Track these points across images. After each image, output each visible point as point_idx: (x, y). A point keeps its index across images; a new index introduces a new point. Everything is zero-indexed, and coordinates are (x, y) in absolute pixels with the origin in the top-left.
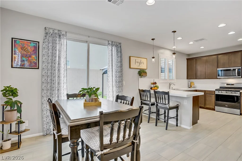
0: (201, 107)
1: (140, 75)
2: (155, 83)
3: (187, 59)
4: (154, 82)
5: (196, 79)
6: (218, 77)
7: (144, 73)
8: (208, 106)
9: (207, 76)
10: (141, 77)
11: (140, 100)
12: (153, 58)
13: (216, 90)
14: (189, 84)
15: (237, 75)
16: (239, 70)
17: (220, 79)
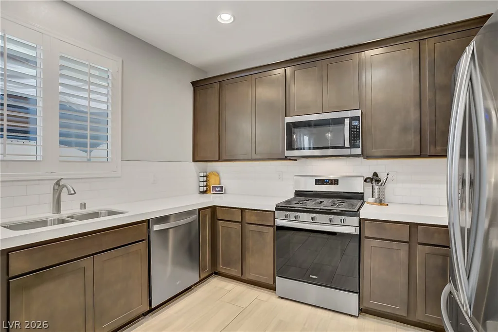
3: (195, 84)
5: (220, 159)
6: (288, 153)
8: (251, 276)
9: (253, 146)
13: (279, 208)
14: (202, 179)
15: (347, 145)
16: (355, 123)
17: (296, 160)
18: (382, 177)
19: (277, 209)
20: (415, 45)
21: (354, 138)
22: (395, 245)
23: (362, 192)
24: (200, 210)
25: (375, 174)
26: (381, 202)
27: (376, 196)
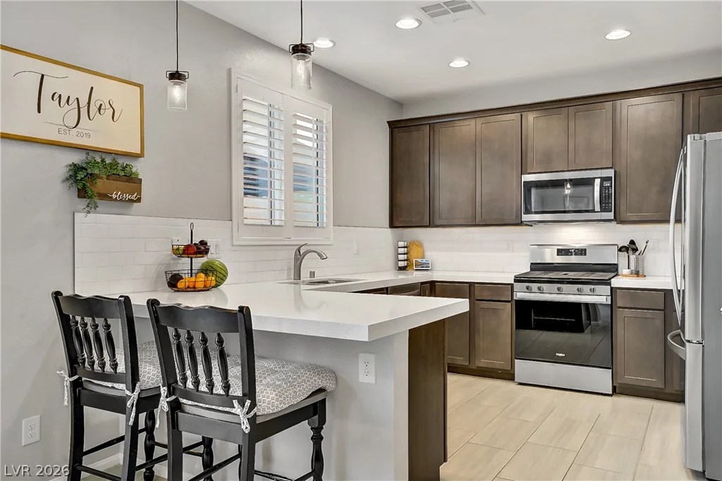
0: (455, 369)
1: (82, 193)
2: (200, 249)
3: (393, 125)
4: (196, 241)
5: (431, 224)
6: (526, 218)
7: (117, 177)
8: (482, 362)
9: (478, 208)
10: (91, 208)
11: (64, 372)
12: (176, 76)
13: (518, 279)
14: (401, 250)
15: (597, 208)
16: (607, 184)
17: (532, 226)
18: (640, 246)
19: (516, 281)
20: (678, 97)
21: (605, 200)
22: (649, 314)
23: (616, 263)
24: (422, 283)
25: (632, 242)
26: (637, 274)
27: (633, 267)
